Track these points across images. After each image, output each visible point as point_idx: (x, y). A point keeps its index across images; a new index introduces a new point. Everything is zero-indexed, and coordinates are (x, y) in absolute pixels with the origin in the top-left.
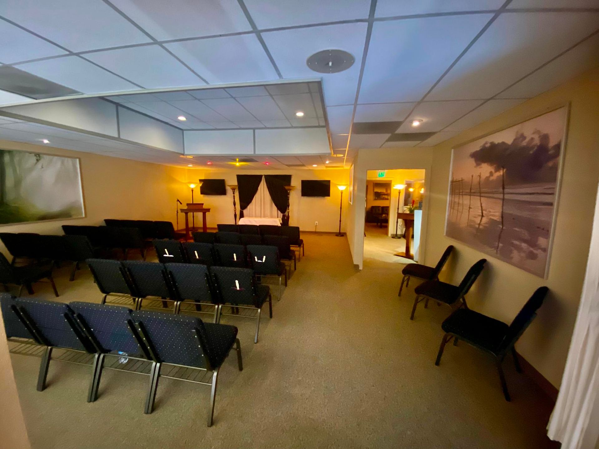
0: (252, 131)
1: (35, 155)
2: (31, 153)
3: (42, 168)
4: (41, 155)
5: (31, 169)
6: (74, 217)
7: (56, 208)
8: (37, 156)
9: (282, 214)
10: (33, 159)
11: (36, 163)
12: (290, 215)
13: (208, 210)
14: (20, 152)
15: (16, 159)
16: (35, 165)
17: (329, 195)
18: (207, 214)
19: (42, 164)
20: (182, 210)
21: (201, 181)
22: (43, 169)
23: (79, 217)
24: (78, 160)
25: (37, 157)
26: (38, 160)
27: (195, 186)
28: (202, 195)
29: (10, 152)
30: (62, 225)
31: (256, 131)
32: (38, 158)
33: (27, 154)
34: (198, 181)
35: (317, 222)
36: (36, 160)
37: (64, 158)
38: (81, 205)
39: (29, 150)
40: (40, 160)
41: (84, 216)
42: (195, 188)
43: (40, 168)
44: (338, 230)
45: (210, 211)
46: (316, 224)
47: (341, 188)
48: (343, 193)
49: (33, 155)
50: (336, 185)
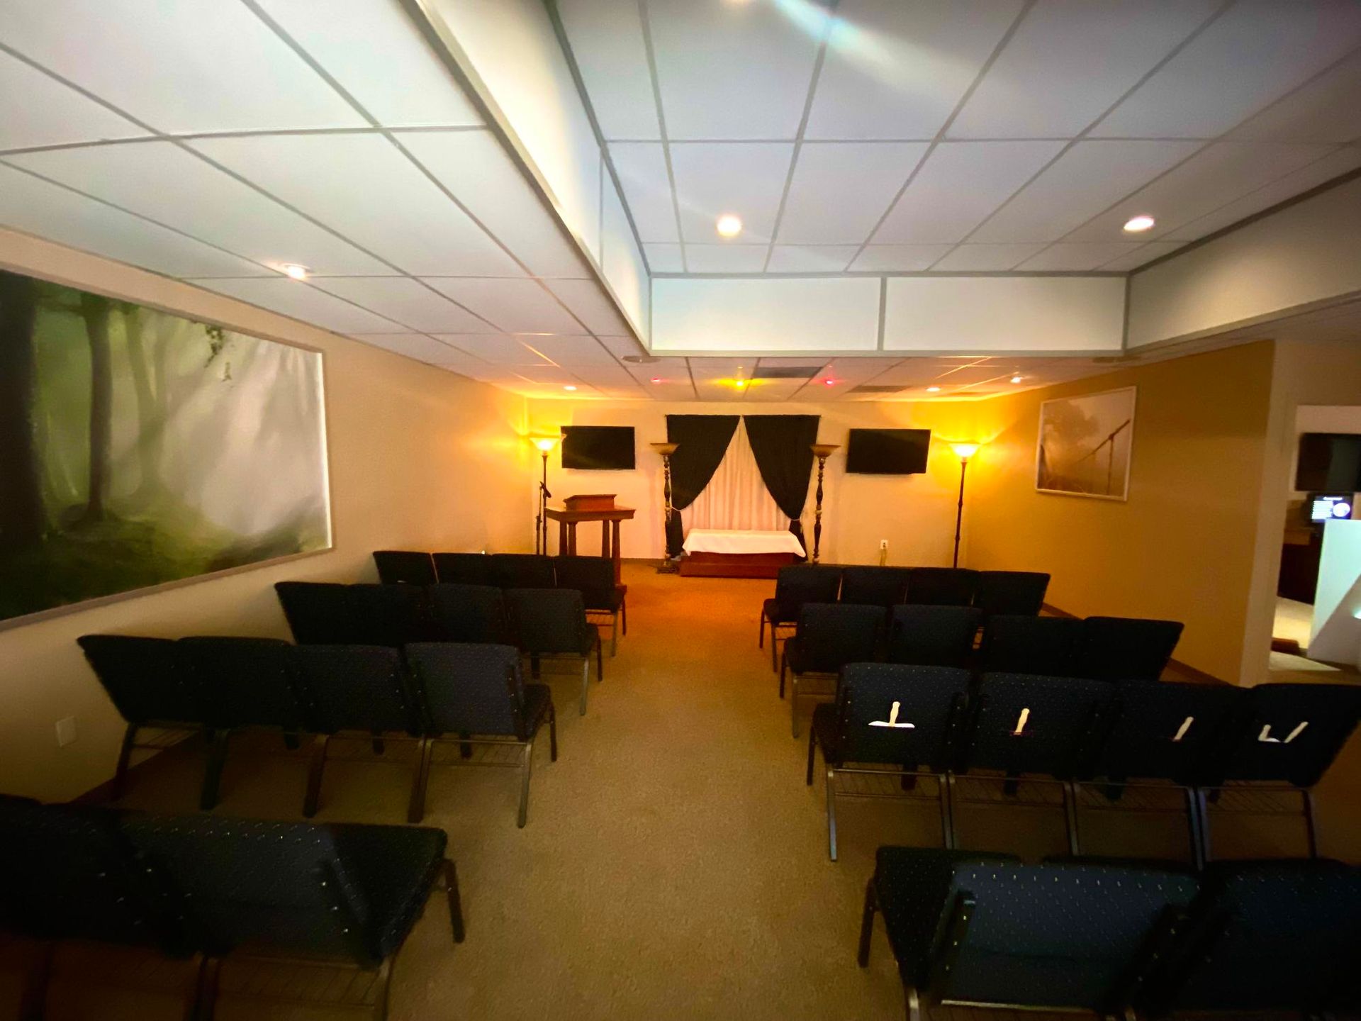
0: (878, 282)
1: (209, 331)
2: (194, 320)
3: (228, 377)
4: (224, 332)
5: (194, 382)
6: (306, 549)
7: (261, 525)
8: (215, 333)
9: (789, 522)
10: (201, 346)
11: (210, 360)
13: (629, 514)
14: (162, 312)
15: (149, 337)
16: (206, 366)
17: (922, 469)
18: (623, 524)
19: (228, 364)
20: (557, 516)
21: (564, 429)
22: (228, 382)
23: (319, 548)
24: (319, 356)
25: (213, 337)
26: (215, 349)
27: (552, 445)
28: (566, 470)
29: (128, 308)
30: (275, 582)
31: (891, 281)
32: (216, 341)
33: (184, 323)
34: (559, 432)
36: (209, 347)
37: (287, 348)
38: (322, 509)
39: (189, 309)
40: (221, 347)
41: (330, 546)
42: (552, 450)
43: (222, 377)
44: (951, 565)
45: (632, 517)
46: (884, 546)
47: (964, 451)
48: (968, 461)
49: (201, 328)
50: (946, 443)
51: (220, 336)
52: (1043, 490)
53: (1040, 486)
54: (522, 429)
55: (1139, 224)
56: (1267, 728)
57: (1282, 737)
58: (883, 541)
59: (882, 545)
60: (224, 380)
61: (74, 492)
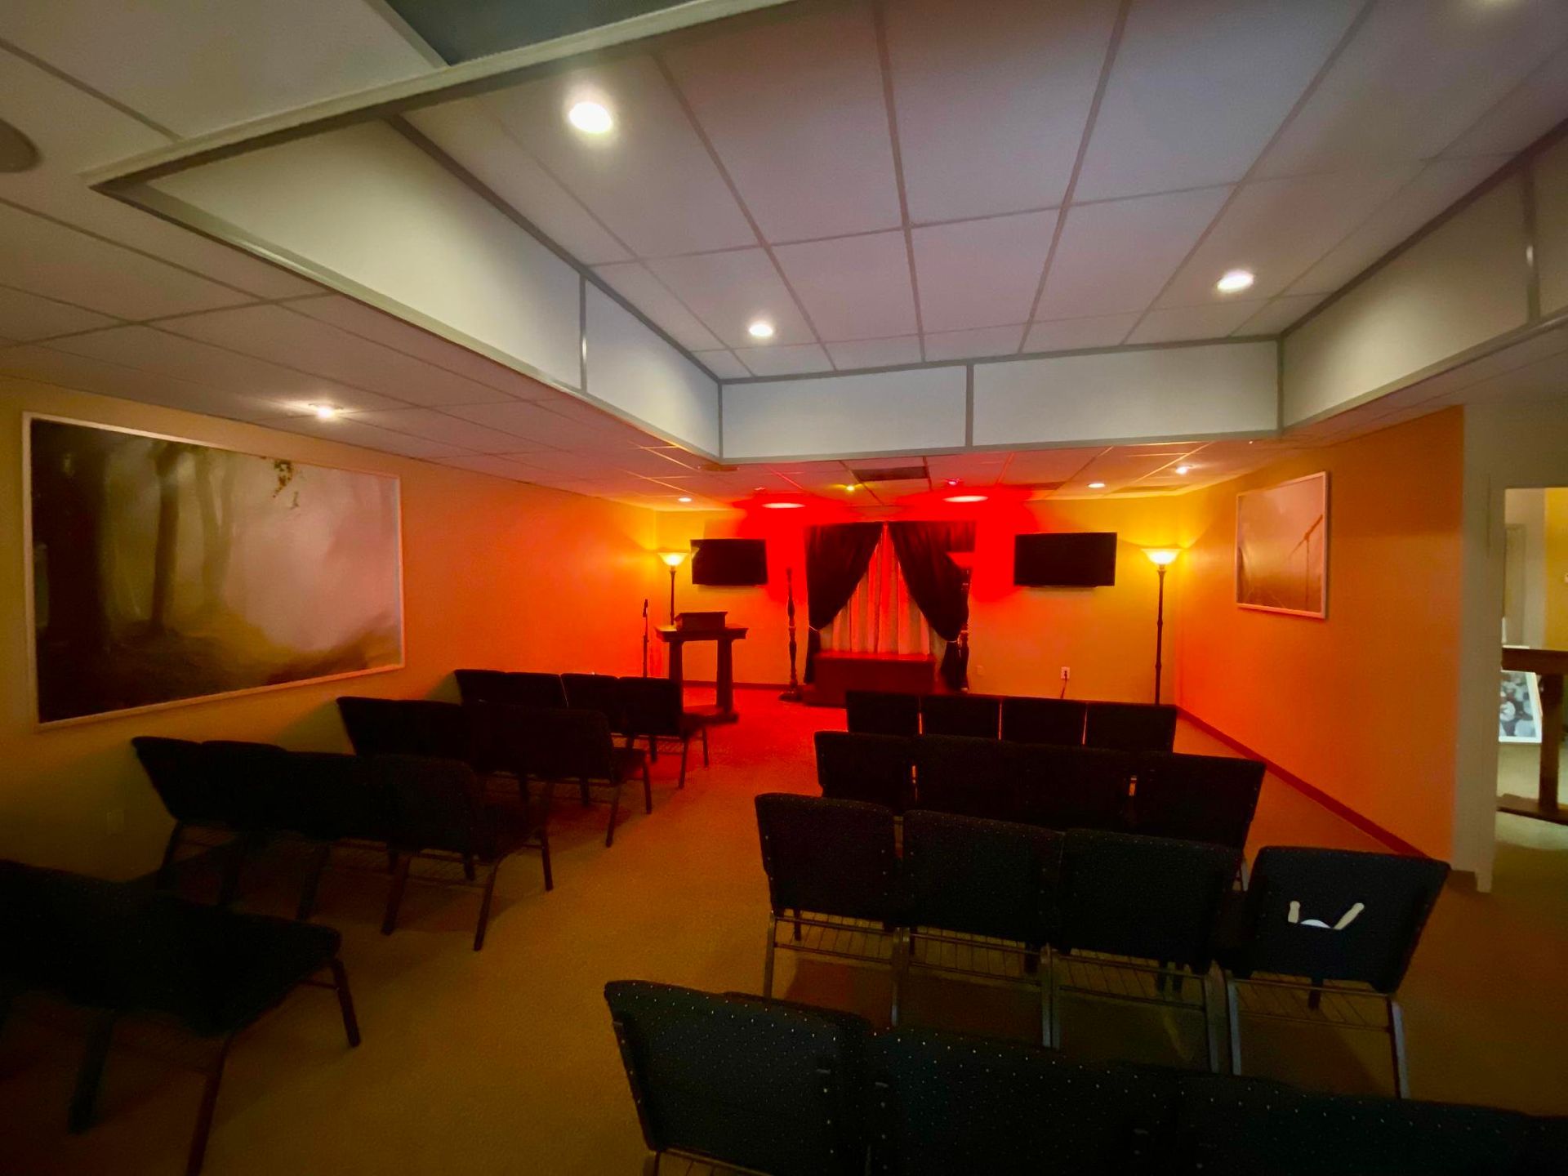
0: (963, 370)
1: (278, 465)
2: (261, 458)
3: (296, 504)
4: (294, 466)
5: (261, 511)
7: (325, 640)
8: (284, 466)
9: (945, 643)
10: (267, 478)
11: (277, 491)
12: (969, 643)
13: (740, 633)
14: (230, 452)
15: (217, 475)
16: (272, 497)
17: (1109, 581)
18: (736, 644)
19: (297, 493)
20: (667, 636)
21: (694, 543)
22: (297, 509)
24: (397, 482)
25: (282, 470)
26: (283, 481)
27: (680, 559)
28: (696, 586)
29: (198, 451)
30: (338, 697)
31: (977, 368)
32: (286, 474)
33: (251, 462)
34: (688, 546)
35: (1068, 669)
36: (276, 480)
37: (357, 476)
39: (257, 449)
40: (289, 479)
41: (400, 666)
42: (680, 566)
43: (290, 505)
44: (1153, 701)
45: (744, 637)
46: (1066, 675)
47: (1161, 557)
48: (1166, 568)
49: (270, 464)
50: (1138, 547)
51: (289, 469)
52: (1245, 605)
53: (1240, 600)
54: (650, 542)
55: (1236, 281)
56: (1295, 906)
57: (1333, 921)
58: (1064, 669)
59: (1063, 674)
60: (292, 508)
61: (137, 610)
